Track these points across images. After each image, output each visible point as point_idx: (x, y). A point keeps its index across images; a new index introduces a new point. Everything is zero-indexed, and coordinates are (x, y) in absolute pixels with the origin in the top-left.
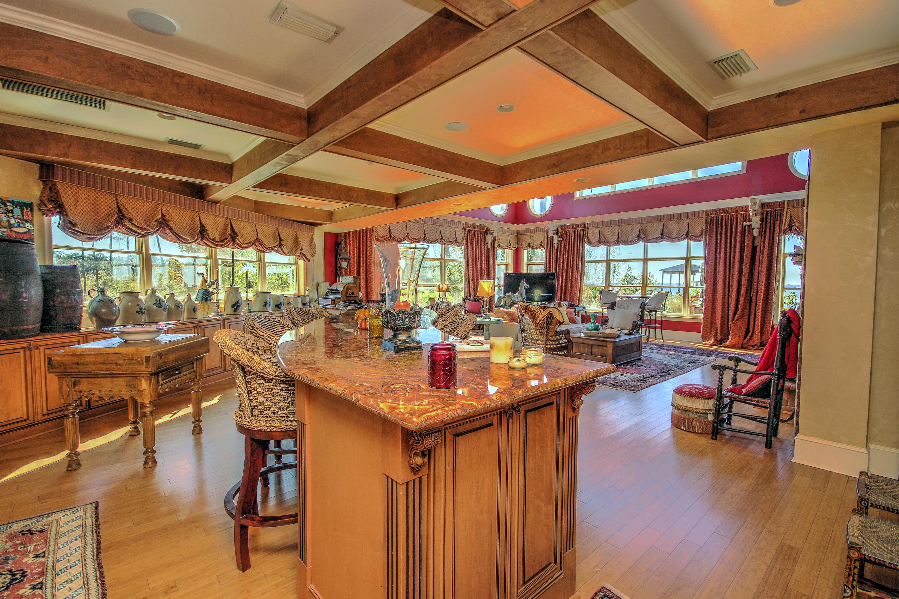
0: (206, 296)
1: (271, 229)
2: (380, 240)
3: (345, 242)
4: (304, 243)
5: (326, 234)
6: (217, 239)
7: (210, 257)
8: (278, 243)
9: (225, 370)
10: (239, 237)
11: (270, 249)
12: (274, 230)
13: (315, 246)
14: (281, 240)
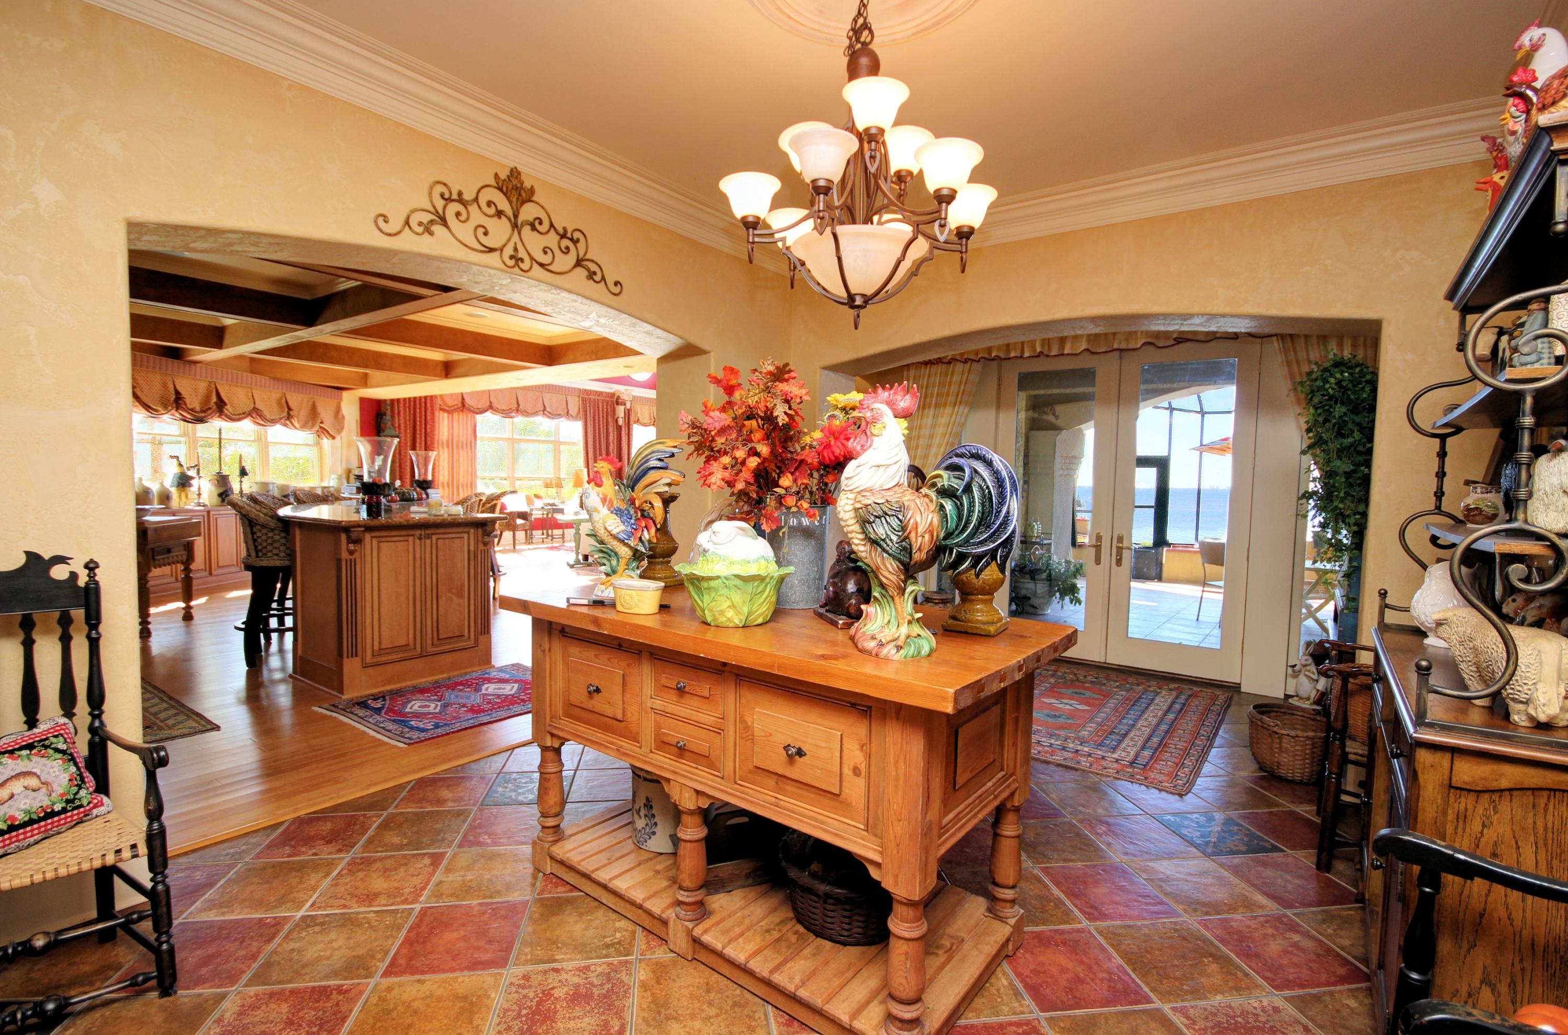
0: (184, 482)
1: (275, 395)
2: (450, 411)
3: (392, 412)
4: (326, 414)
5: (364, 401)
6: (198, 409)
7: (185, 434)
8: (285, 414)
9: (211, 574)
10: (228, 407)
11: (273, 422)
12: (278, 395)
13: (343, 417)
14: (289, 409)
